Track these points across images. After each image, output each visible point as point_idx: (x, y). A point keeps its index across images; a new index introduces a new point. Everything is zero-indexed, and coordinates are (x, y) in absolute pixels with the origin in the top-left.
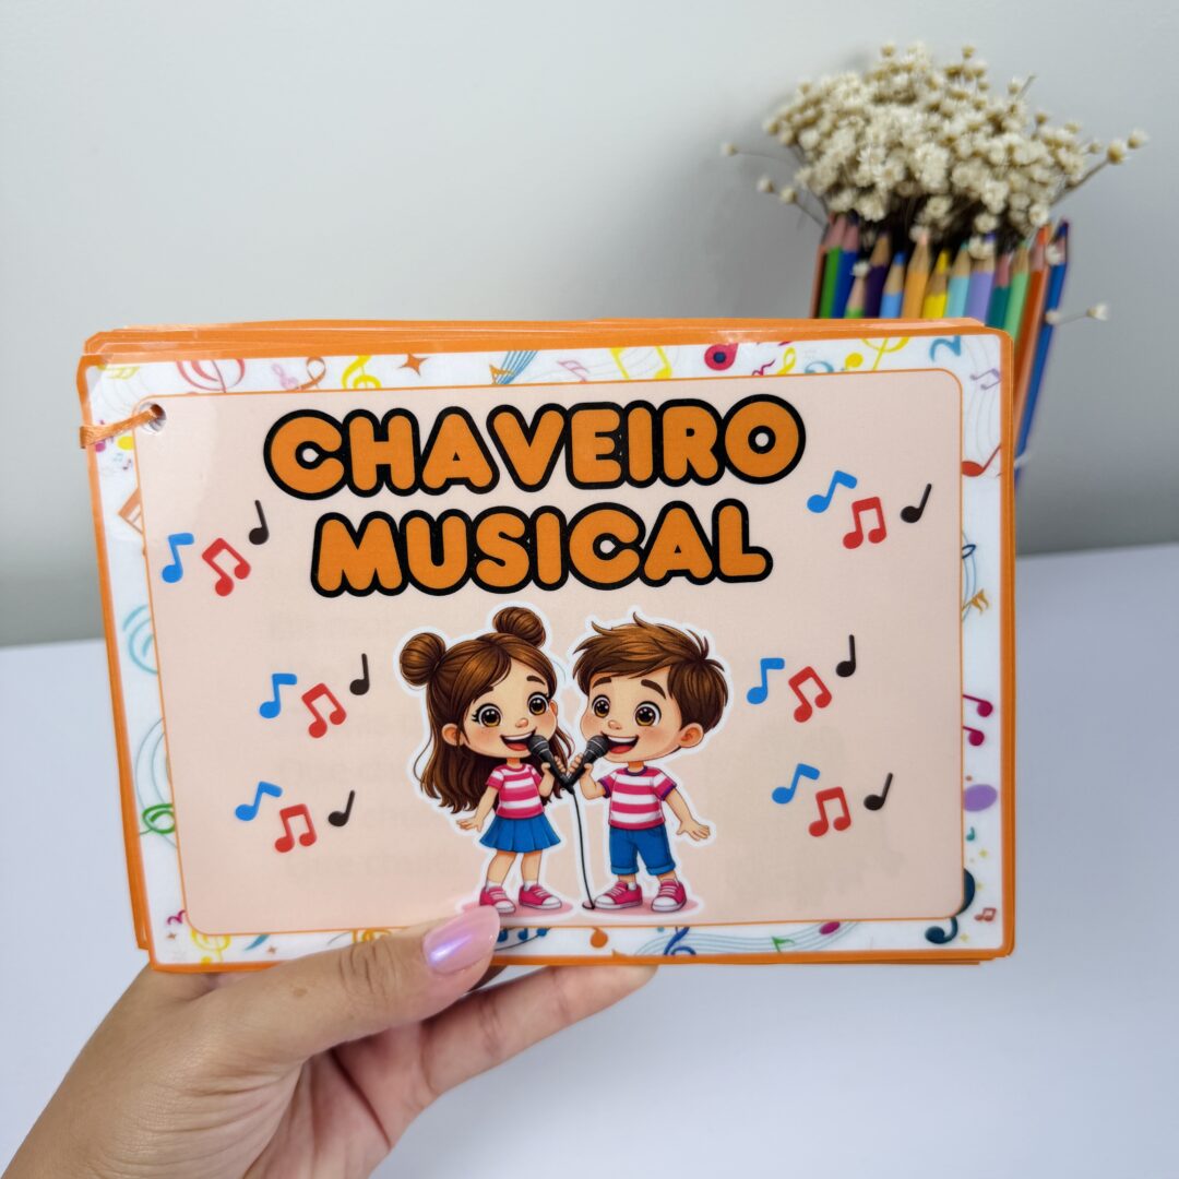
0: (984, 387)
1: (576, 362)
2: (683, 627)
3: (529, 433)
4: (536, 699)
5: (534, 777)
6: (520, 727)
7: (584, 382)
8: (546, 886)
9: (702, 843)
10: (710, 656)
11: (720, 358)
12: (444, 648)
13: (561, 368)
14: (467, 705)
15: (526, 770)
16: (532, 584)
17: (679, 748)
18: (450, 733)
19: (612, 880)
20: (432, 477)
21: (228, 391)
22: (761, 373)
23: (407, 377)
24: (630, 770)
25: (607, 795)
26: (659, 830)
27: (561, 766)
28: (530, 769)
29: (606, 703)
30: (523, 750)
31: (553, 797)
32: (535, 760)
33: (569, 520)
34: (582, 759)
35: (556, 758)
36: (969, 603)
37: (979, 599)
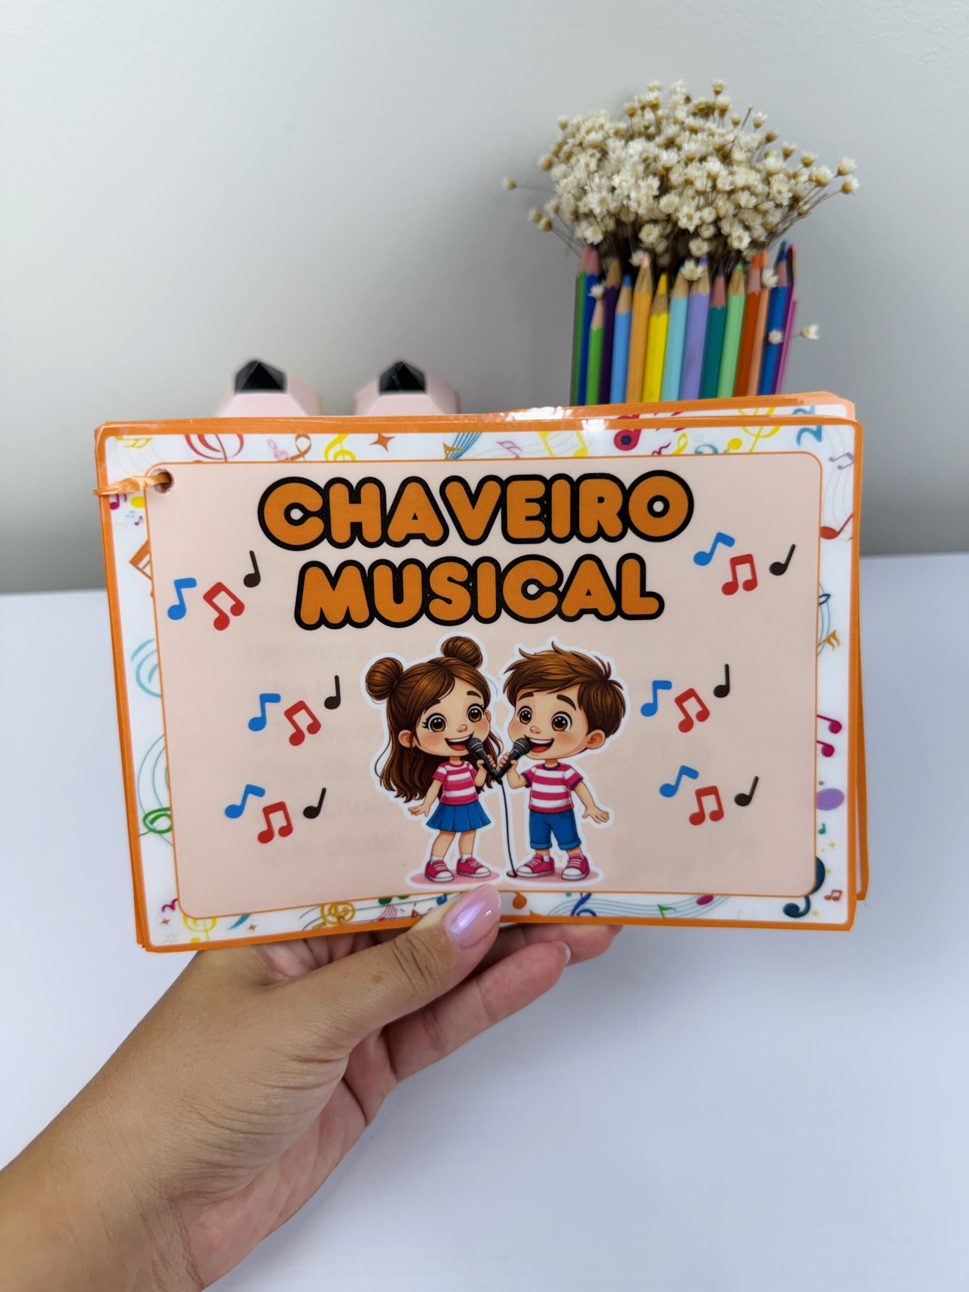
0: (840, 468)
1: (512, 443)
2: (591, 654)
3: (473, 498)
4: (474, 709)
5: (471, 771)
6: (461, 731)
7: (518, 458)
8: (479, 859)
9: (603, 825)
10: (612, 677)
11: (626, 440)
12: (402, 670)
13: (500, 446)
14: (419, 715)
15: (465, 766)
16: (473, 619)
17: (586, 749)
18: (405, 738)
19: (531, 853)
20: (395, 533)
21: (229, 460)
22: (659, 453)
23: (378, 452)
24: (547, 766)
25: (528, 785)
26: (568, 814)
27: (493, 762)
28: (468, 765)
29: (529, 713)
30: (463, 749)
31: (485, 787)
32: (472, 758)
33: (503, 567)
34: (509, 757)
35: (489, 756)
36: (824, 641)
37: (832, 638)
